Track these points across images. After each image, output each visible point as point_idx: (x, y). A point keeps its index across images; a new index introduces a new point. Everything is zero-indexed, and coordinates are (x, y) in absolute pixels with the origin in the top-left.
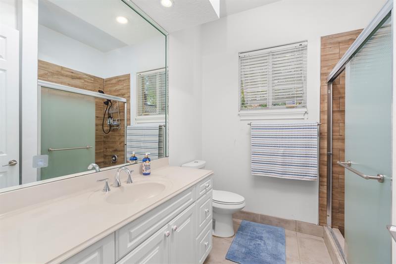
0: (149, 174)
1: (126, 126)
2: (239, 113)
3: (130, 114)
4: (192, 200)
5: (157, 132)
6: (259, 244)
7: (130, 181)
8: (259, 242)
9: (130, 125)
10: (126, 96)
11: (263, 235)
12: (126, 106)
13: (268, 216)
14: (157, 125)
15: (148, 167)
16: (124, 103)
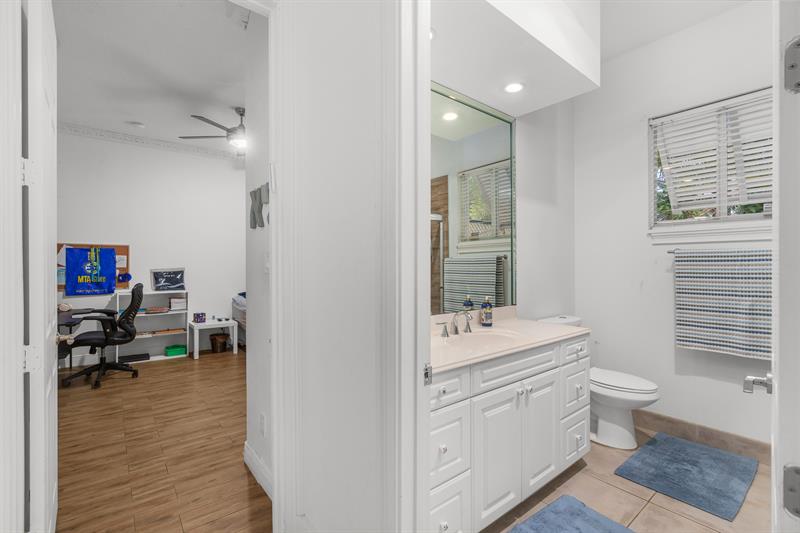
0: (490, 325)
1: (442, 258)
2: (650, 231)
3: (448, 239)
4: (553, 362)
5: (493, 268)
6: (687, 470)
7: (468, 329)
8: (689, 467)
9: (448, 256)
10: (442, 210)
11: (701, 461)
12: (441, 227)
13: (717, 432)
14: (494, 256)
15: (489, 316)
16: (439, 222)
